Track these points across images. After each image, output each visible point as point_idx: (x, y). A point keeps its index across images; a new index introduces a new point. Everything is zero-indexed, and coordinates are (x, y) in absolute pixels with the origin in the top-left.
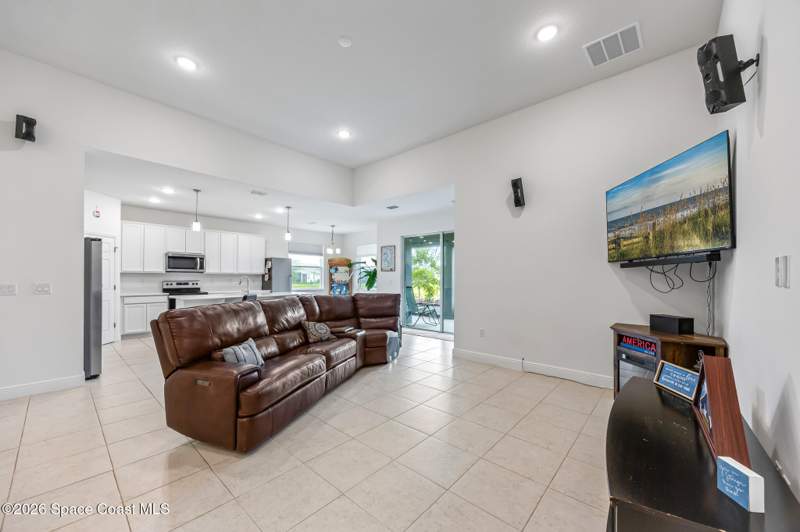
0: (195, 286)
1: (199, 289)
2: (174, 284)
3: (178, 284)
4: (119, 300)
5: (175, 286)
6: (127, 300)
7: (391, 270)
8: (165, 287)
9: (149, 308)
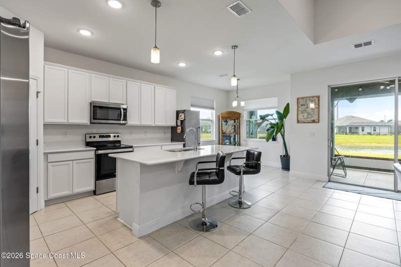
0: (116, 139)
1: (119, 142)
2: (97, 136)
3: (100, 137)
4: (42, 157)
5: (98, 139)
6: (51, 158)
7: (314, 121)
8: (88, 140)
9: (75, 165)
